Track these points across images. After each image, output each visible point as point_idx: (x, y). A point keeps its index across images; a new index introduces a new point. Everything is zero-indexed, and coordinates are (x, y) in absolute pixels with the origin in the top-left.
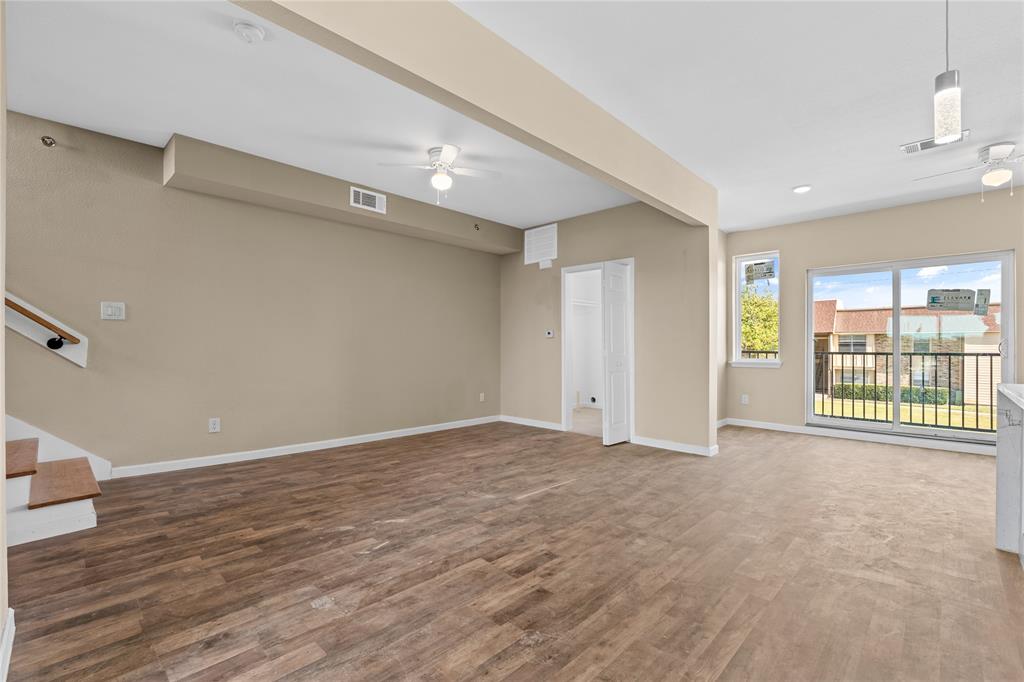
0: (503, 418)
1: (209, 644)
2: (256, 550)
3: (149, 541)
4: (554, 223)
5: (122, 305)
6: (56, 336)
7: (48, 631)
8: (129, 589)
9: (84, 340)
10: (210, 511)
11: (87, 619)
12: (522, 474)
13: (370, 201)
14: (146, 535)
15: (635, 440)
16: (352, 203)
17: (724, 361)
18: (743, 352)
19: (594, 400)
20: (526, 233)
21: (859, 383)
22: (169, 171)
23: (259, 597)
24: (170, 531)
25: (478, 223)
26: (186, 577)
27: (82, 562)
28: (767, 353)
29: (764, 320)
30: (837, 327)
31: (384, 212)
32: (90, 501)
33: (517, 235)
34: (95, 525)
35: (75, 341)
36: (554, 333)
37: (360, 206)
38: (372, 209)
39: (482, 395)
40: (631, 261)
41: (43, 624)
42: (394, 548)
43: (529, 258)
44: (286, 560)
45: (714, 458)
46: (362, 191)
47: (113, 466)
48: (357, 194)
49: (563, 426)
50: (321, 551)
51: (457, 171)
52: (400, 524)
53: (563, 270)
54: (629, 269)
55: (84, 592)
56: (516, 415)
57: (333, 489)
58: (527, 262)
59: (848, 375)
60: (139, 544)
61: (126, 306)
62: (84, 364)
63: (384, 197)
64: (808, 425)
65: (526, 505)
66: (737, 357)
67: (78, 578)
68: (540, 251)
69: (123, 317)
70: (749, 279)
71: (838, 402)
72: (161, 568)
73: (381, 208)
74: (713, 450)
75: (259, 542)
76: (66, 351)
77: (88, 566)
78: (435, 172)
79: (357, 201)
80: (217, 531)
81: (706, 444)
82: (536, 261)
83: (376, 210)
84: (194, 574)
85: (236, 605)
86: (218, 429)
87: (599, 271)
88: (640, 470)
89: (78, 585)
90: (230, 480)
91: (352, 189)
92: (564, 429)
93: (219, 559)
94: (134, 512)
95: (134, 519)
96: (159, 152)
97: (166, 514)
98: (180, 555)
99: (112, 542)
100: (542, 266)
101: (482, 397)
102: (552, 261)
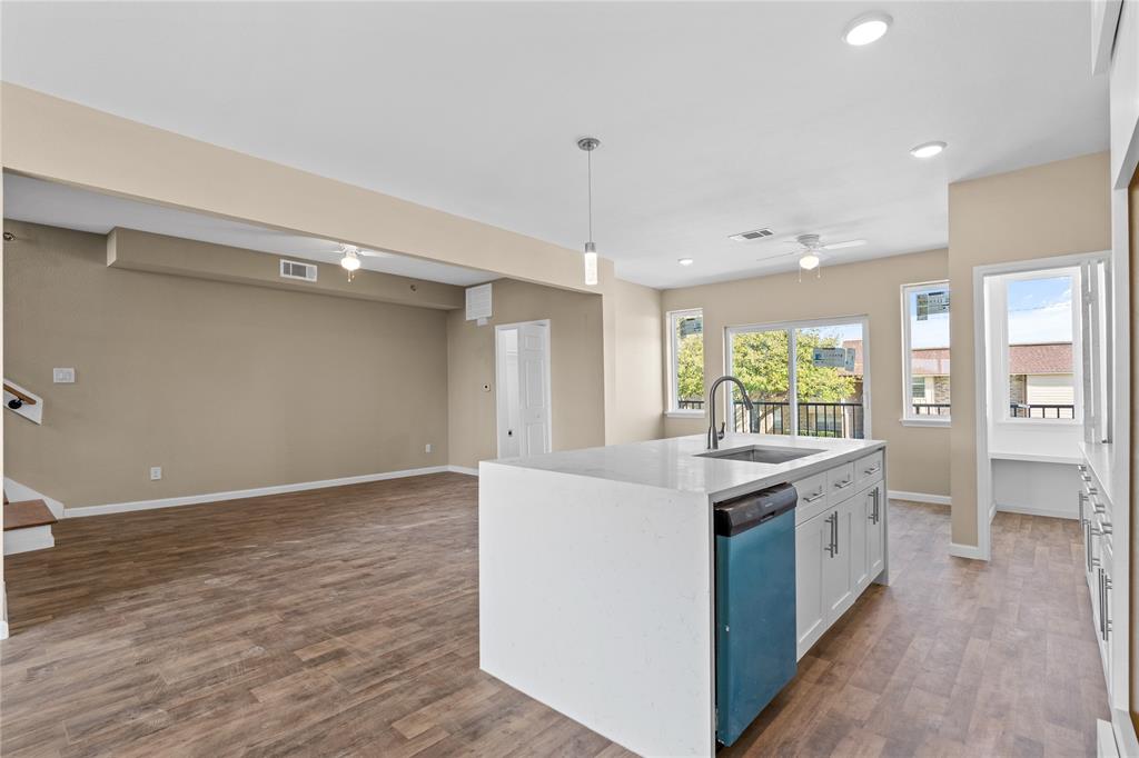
0: (451, 468)
1: (131, 598)
2: (177, 558)
3: (95, 554)
4: (488, 282)
5: (72, 370)
6: (16, 398)
7: (27, 594)
8: (80, 577)
9: (40, 401)
10: (145, 538)
11: (53, 590)
13: (300, 271)
14: (93, 551)
16: (282, 275)
17: (661, 412)
18: (680, 402)
19: (510, 433)
20: (467, 290)
22: (112, 258)
23: (172, 579)
24: (112, 549)
25: (414, 284)
26: (120, 572)
27: (46, 565)
31: (315, 280)
32: (49, 528)
33: (458, 292)
34: (53, 545)
35: (32, 402)
36: (490, 388)
37: (291, 276)
38: (302, 278)
39: (428, 447)
40: (547, 322)
41: (24, 592)
42: (281, 556)
43: (470, 315)
44: (197, 563)
46: (291, 262)
47: (66, 507)
48: (287, 266)
50: (225, 558)
52: (294, 543)
53: (497, 327)
54: (545, 329)
55: (49, 579)
56: (461, 465)
57: (253, 524)
58: (468, 319)
60: (86, 556)
61: (76, 371)
62: (39, 422)
63: (314, 266)
66: (672, 408)
67: (44, 572)
68: (479, 306)
69: (73, 381)
70: (683, 334)
72: (103, 568)
73: (312, 276)
75: (181, 554)
76: (24, 410)
77: (49, 567)
78: (345, 255)
79: (287, 272)
80: (149, 548)
82: (474, 318)
83: (307, 279)
84: (127, 570)
85: (151, 583)
86: (159, 477)
87: (515, 331)
89: (44, 575)
90: (167, 519)
91: (282, 261)
93: (147, 563)
94: (83, 538)
95: (85, 542)
96: (102, 239)
97: (109, 539)
98: (119, 561)
99: (66, 555)
100: (480, 323)
101: (428, 448)
102: (488, 318)
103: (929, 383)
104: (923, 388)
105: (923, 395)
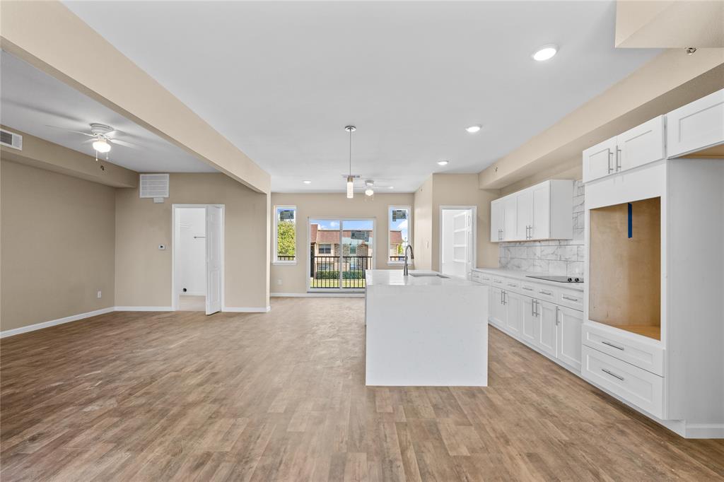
0: (117, 309)
4: (167, 173)
12: (162, 336)
13: (7, 138)
15: (225, 309)
17: (270, 262)
18: (278, 257)
19: (185, 290)
20: (141, 175)
21: (328, 270)
25: (103, 165)
28: (289, 257)
29: (282, 234)
30: (318, 240)
31: (20, 148)
36: (166, 247)
38: (8, 145)
40: (223, 206)
42: (109, 382)
43: (144, 194)
45: (269, 313)
49: (173, 308)
50: (51, 396)
51: (113, 141)
52: (99, 373)
53: (173, 205)
54: (221, 211)
58: (141, 196)
59: (324, 266)
63: (21, 137)
64: (308, 292)
65: (178, 349)
66: (276, 260)
68: (154, 190)
70: (282, 219)
71: (319, 281)
73: (17, 144)
74: (268, 309)
78: (97, 139)
81: (265, 307)
82: (150, 197)
83: (12, 146)
87: (204, 210)
88: (235, 323)
92: (173, 310)
100: (155, 201)
101: (99, 294)
102: (164, 198)
103: (333, 247)
104: (330, 249)
105: (330, 253)
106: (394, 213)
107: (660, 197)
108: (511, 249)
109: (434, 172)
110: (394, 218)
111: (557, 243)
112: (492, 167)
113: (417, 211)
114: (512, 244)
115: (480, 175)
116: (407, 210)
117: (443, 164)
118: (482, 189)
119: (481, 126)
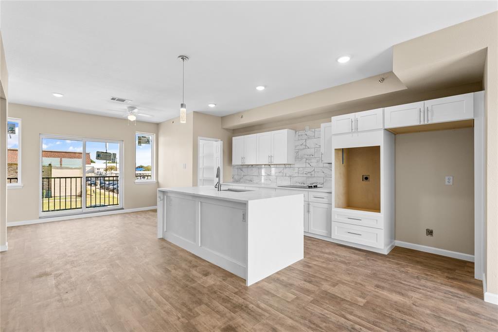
64: (40, 218)
106: (140, 138)
107: (380, 146)
108: (243, 169)
109: (195, 110)
110: (139, 143)
111: (283, 166)
112: (239, 114)
113: (162, 139)
114: (245, 166)
115: (223, 118)
116: (152, 137)
117: (212, 106)
118: (224, 129)
119: (265, 87)
